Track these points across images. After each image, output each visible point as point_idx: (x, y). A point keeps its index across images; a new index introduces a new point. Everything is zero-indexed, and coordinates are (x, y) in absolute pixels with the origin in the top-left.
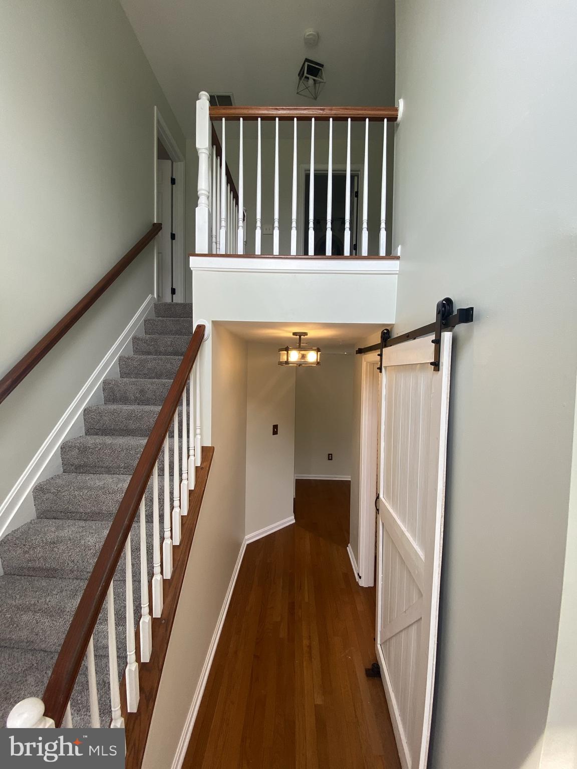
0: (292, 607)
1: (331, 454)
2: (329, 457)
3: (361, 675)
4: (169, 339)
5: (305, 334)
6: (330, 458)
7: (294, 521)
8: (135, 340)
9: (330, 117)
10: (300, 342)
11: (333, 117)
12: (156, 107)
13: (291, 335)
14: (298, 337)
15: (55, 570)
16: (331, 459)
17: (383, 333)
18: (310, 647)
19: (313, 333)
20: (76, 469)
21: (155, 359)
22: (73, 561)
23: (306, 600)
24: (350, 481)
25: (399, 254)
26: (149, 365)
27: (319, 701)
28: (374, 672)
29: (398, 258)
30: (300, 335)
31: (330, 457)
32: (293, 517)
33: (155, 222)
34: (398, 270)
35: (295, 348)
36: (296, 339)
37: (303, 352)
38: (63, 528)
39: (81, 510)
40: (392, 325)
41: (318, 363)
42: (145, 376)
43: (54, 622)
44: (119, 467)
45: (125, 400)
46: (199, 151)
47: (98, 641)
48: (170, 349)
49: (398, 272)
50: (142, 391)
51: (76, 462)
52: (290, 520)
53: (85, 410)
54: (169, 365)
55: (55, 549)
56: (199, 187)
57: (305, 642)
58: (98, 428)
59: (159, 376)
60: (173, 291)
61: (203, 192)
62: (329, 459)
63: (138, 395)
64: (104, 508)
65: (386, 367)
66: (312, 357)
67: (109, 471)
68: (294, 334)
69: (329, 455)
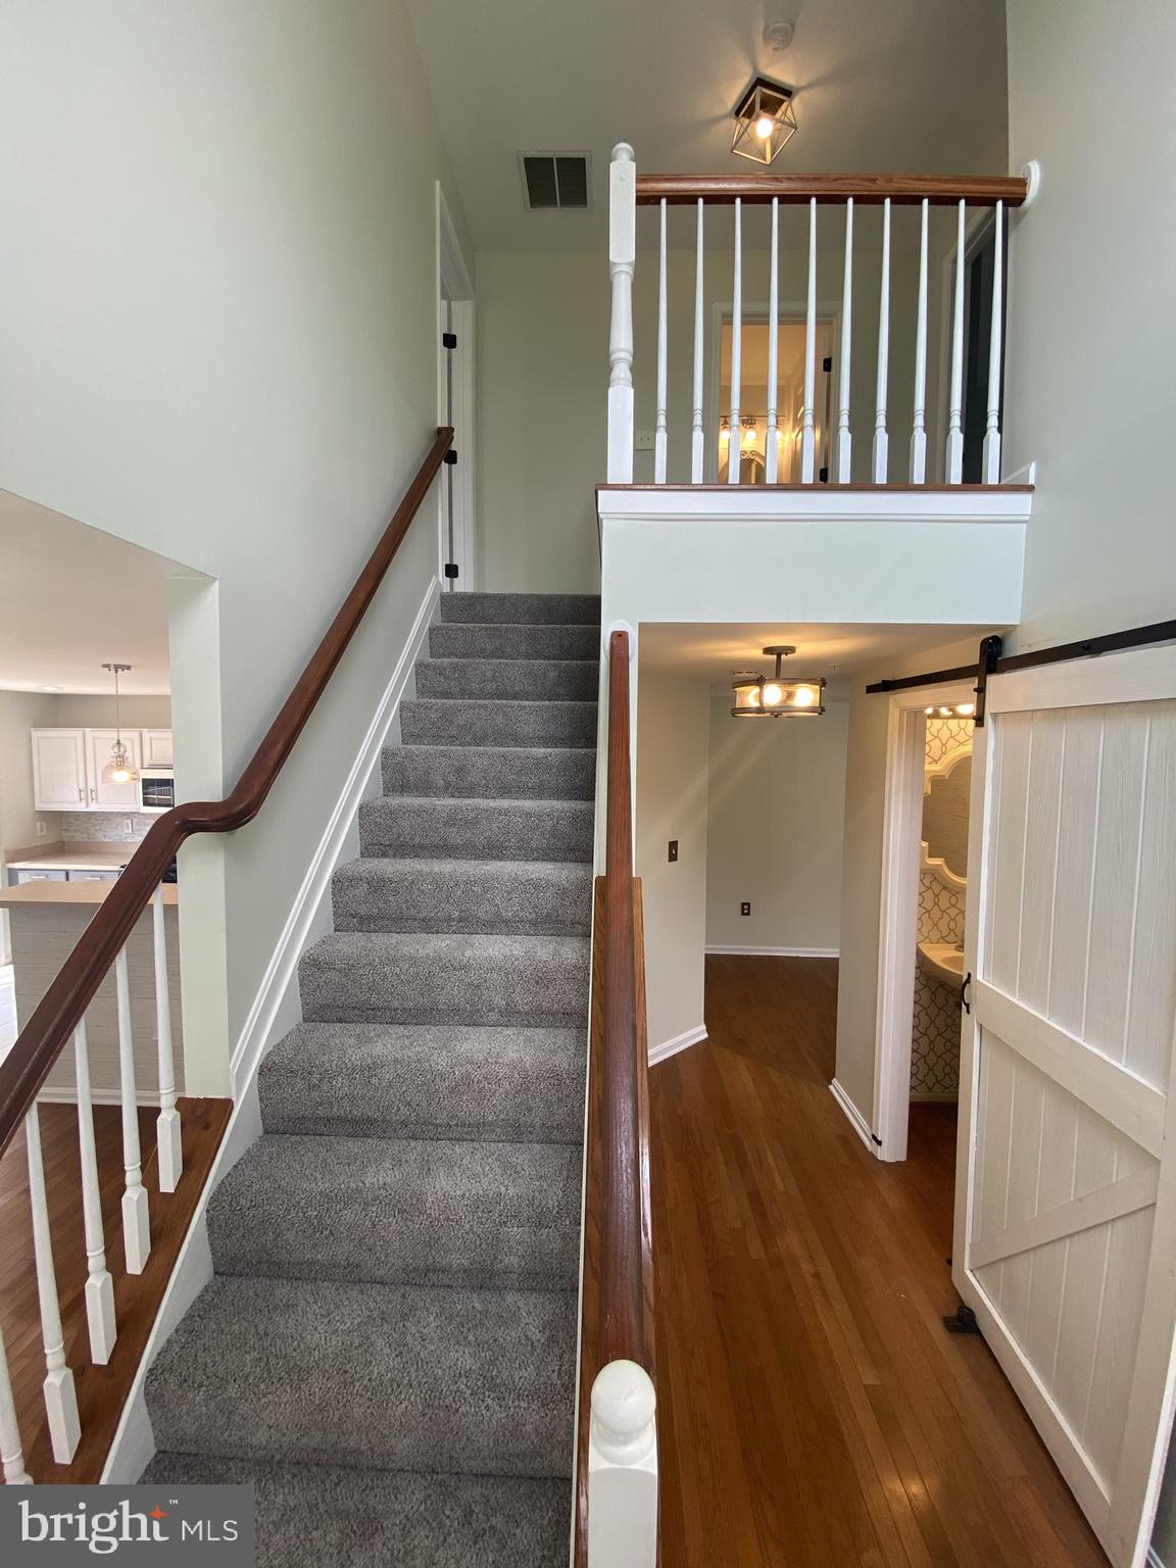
0: (756, 1198)
1: (748, 904)
2: (743, 909)
3: (937, 1330)
4: (489, 665)
5: (791, 650)
6: (746, 911)
7: (706, 1035)
8: (421, 668)
9: (884, 197)
10: (779, 666)
11: (891, 197)
12: (438, 183)
13: (757, 653)
14: (775, 656)
15: (370, 1121)
16: (748, 914)
17: (985, 644)
18: (817, 1275)
19: (807, 648)
20: (361, 924)
21: (471, 707)
22: (409, 1104)
23: (781, 1187)
24: (837, 959)
25: (1032, 481)
26: (461, 719)
27: (870, 1378)
28: (964, 1322)
29: (1030, 489)
30: (778, 652)
31: (745, 909)
32: (704, 1027)
33: (439, 425)
34: (1029, 513)
35: (771, 680)
36: (772, 661)
37: (790, 689)
38: (369, 1040)
39: (396, 1004)
40: (1010, 629)
41: (821, 710)
42: (452, 740)
43: (410, 1223)
44: (449, 919)
45: (425, 788)
46: (616, 269)
47: (495, 1258)
48: (491, 687)
49: (1027, 518)
50: (460, 771)
51: (363, 910)
52: (699, 1033)
53: (361, 808)
54: (499, 719)
55: (373, 1080)
56: (613, 346)
57: (806, 1267)
58: (387, 843)
59: (479, 741)
60: (452, 571)
61: (623, 355)
62: (743, 914)
63: (452, 778)
64: (442, 999)
65: (995, 716)
66: (806, 696)
67: (429, 926)
68: (768, 651)
69: (743, 904)
